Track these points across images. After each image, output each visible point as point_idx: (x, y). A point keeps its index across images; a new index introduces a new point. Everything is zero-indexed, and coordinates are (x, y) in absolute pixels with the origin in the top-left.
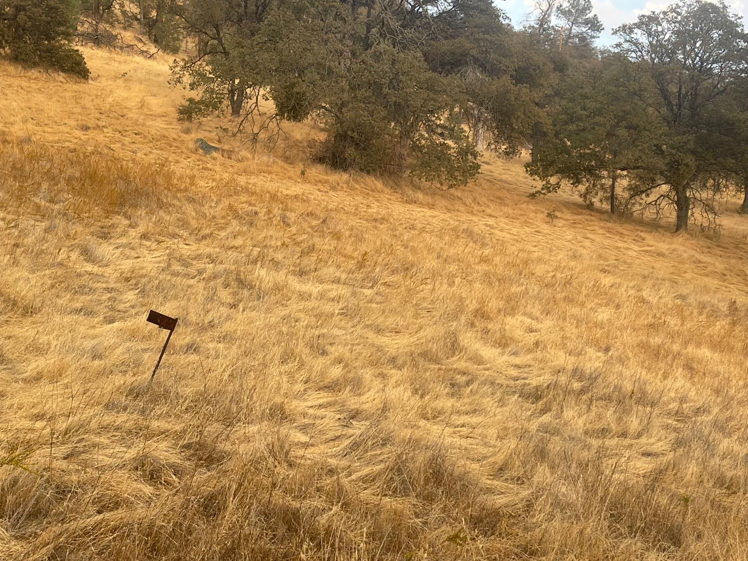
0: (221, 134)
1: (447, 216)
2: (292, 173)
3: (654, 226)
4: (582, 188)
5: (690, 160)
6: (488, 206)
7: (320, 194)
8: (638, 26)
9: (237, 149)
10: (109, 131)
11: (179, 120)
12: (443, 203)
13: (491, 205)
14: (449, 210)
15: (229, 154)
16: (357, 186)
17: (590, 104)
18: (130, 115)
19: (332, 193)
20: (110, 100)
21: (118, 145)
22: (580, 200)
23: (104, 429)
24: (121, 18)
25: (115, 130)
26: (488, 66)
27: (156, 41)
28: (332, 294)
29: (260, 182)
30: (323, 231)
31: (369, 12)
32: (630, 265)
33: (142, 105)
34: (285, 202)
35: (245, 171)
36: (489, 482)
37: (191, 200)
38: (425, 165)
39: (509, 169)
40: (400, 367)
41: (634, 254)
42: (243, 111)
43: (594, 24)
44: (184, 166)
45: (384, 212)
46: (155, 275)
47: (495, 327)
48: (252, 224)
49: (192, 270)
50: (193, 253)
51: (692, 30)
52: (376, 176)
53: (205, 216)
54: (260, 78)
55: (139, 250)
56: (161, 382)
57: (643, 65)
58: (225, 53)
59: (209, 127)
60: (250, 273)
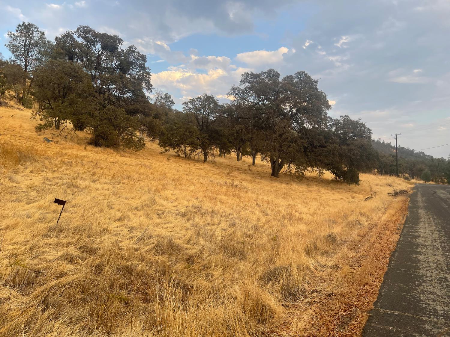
0: (53, 136)
1: (136, 160)
2: (81, 148)
3: (198, 161)
4: (176, 150)
5: (207, 141)
7: (92, 155)
8: (190, 102)
9: (60, 141)
10: (9, 136)
11: (36, 131)
12: (134, 156)
13: (149, 156)
14: (136, 158)
15: (57, 143)
16: (105, 152)
17: (178, 125)
18: (17, 130)
19: (96, 154)
20: (8, 125)
21: (13, 140)
22: (176, 154)
24: (9, 97)
25: (11, 135)
26: (145, 113)
27: (23, 105)
28: (106, 188)
29: (69, 151)
30: (96, 167)
32: (194, 173)
33: (21, 126)
34: (82, 158)
35: (64, 148)
37: (47, 159)
38: (127, 144)
39: (153, 145)
40: (139, 210)
41: (194, 169)
42: (60, 128)
43: (172, 102)
44: (41, 147)
45: (115, 160)
46: (40, 185)
47: (163, 194)
48: (71, 166)
49: (53, 183)
50: (52, 177)
51: (205, 104)
52: (111, 148)
53: (53, 164)
54: (67, 117)
55: (31, 177)
56: (61, 225)
57: (192, 114)
58: (52, 109)
59: (48, 133)
60: (76, 182)
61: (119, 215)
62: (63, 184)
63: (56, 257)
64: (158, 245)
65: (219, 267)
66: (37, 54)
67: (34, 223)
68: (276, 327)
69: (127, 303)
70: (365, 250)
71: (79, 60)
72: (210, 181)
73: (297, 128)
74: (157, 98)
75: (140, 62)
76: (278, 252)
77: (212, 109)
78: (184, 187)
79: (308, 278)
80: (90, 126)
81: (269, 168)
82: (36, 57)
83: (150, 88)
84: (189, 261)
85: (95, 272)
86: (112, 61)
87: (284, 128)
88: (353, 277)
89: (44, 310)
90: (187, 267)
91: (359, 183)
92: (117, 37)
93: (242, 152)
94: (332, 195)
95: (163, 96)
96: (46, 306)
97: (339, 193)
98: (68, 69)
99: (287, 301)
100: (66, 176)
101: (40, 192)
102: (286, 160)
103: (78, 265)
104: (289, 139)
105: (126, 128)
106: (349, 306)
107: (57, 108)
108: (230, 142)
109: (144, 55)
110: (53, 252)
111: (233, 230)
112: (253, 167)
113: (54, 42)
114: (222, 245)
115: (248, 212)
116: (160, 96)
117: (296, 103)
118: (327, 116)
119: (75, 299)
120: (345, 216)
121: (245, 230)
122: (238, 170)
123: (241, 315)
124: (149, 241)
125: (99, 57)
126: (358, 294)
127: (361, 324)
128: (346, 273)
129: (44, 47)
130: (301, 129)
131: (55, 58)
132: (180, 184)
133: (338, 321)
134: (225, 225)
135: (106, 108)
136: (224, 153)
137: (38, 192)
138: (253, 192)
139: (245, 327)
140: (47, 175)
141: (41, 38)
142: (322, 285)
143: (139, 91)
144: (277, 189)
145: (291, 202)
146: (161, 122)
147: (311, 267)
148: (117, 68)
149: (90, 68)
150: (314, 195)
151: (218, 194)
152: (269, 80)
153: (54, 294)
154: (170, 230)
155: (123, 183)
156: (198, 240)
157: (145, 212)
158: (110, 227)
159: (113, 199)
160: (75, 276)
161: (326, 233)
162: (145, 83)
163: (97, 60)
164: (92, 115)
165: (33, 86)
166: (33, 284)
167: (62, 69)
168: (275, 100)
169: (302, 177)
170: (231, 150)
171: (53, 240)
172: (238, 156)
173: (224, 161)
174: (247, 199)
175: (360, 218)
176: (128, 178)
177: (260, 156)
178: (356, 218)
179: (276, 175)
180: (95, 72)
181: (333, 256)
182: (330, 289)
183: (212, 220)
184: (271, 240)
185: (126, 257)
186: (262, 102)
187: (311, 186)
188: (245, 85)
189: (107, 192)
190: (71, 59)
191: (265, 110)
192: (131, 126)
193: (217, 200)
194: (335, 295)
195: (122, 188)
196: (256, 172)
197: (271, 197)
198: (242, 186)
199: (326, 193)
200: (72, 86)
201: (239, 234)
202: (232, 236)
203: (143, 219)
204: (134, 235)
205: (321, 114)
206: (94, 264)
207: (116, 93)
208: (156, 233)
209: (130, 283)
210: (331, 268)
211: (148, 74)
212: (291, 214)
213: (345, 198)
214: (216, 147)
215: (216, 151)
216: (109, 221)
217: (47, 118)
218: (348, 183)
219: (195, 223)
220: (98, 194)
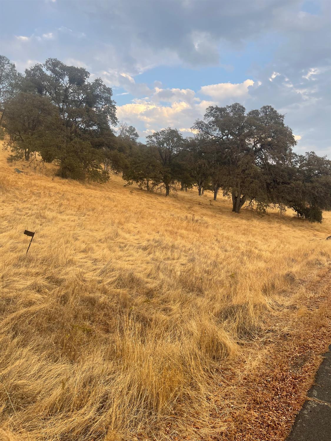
0: (23, 167)
1: (101, 192)
2: (49, 180)
3: (160, 195)
4: (139, 184)
5: (170, 175)
6: (112, 189)
7: (59, 186)
8: (154, 136)
9: (29, 172)
11: (8, 162)
12: (99, 189)
13: (113, 189)
14: (101, 191)
15: (27, 173)
16: (71, 184)
17: (141, 159)
19: (63, 186)
22: (138, 187)
23: (16, 274)
26: (110, 147)
28: (72, 219)
29: (38, 182)
30: (63, 198)
31: (71, 129)
32: (156, 206)
34: (49, 189)
35: (33, 179)
36: (147, 280)
37: (18, 189)
38: (93, 177)
39: (117, 178)
40: (103, 243)
41: (156, 203)
42: (30, 159)
43: (136, 135)
44: (12, 177)
45: (81, 192)
46: (11, 215)
47: (125, 227)
48: (39, 196)
49: (23, 213)
50: (22, 207)
51: (169, 138)
52: (77, 181)
53: (23, 194)
54: (36, 149)
55: (3, 207)
56: (30, 255)
57: (155, 148)
58: (22, 140)
59: (19, 164)
60: (44, 213)
61: (83, 246)
62: (32, 215)
63: (26, 286)
64: (120, 279)
65: (177, 301)
66: (7, 87)
67: (6, 252)
68: (231, 364)
69: (89, 333)
70: (323, 291)
71: (47, 92)
72: (171, 215)
73: (261, 164)
74: (122, 131)
75: (107, 95)
76: (235, 289)
77: (176, 143)
78: (145, 221)
79: (264, 317)
80: (58, 158)
81: (230, 203)
82: (7, 89)
83: (116, 121)
84: (149, 295)
85: (61, 303)
86: (79, 94)
87: (247, 163)
88: (310, 318)
89: (14, 337)
90: (146, 301)
91: (322, 220)
92: (84, 70)
93: (203, 186)
94: (294, 232)
95: (128, 129)
96: (16, 333)
97: (301, 231)
98: (37, 102)
99: (243, 340)
100: (35, 207)
101: (12, 221)
102: (248, 196)
103: (45, 294)
104: (252, 175)
105: (92, 160)
106: (304, 347)
107: (27, 140)
108: (192, 176)
109: (110, 88)
110: (22, 281)
111: (192, 265)
112: (214, 202)
113: (24, 75)
114: (181, 281)
115: (207, 247)
116: (125, 129)
117: (261, 138)
118: (292, 152)
119: (42, 328)
120: (305, 254)
121: (204, 266)
122: (199, 204)
123: (197, 351)
124: (111, 273)
125: (67, 90)
126: (313, 336)
127: (315, 366)
128: (303, 315)
129: (15, 79)
130: (265, 165)
131: (25, 91)
132: (142, 218)
133: (292, 362)
134: (184, 260)
135: (73, 141)
136: (186, 187)
137: (9, 222)
138: (214, 227)
139: (201, 363)
140: (18, 205)
141: (12, 70)
142: (278, 324)
143: (105, 124)
144: (238, 225)
145: (251, 238)
146: (125, 156)
147: (268, 306)
148: (84, 101)
149: (58, 101)
150: (275, 232)
151: (178, 229)
152: (234, 114)
153: (24, 321)
154: (131, 263)
155: (88, 215)
156: (158, 274)
157: (109, 245)
158: (76, 258)
159: (78, 231)
160: (42, 306)
161: (285, 272)
162: (110, 116)
163: (65, 93)
164: (59, 148)
165: (5, 118)
166: (4, 311)
167: (31, 102)
168: (239, 135)
169: (263, 213)
170: (193, 184)
171: (23, 270)
172: (200, 190)
173: (186, 195)
174: (207, 235)
175: (320, 258)
176: (93, 210)
177: (222, 191)
178: (316, 257)
179: (237, 210)
180: (63, 105)
181: (290, 296)
182: (286, 329)
183: (172, 255)
184: (229, 277)
185: (90, 289)
186: (226, 137)
187: (272, 223)
188: (209, 119)
189: (73, 224)
190: (40, 91)
191: (228, 145)
192: (96, 159)
193: (178, 234)
194: (291, 336)
195: (87, 220)
196: (217, 207)
197: (231, 233)
198: (202, 221)
199: (287, 230)
200: (41, 118)
201: (197, 269)
202: (190, 271)
203: (106, 251)
204: (97, 267)
205: (286, 150)
206: (61, 294)
207: (82, 126)
208: (118, 266)
209: (93, 314)
210: (288, 308)
211: (114, 107)
212: (250, 252)
213: (306, 236)
214: (179, 181)
215: (178, 185)
216: (74, 252)
217: (17, 149)
218: (310, 221)
219: (155, 257)
220: (64, 225)
